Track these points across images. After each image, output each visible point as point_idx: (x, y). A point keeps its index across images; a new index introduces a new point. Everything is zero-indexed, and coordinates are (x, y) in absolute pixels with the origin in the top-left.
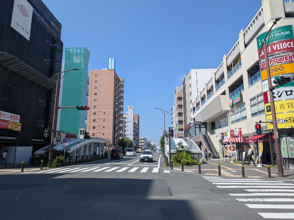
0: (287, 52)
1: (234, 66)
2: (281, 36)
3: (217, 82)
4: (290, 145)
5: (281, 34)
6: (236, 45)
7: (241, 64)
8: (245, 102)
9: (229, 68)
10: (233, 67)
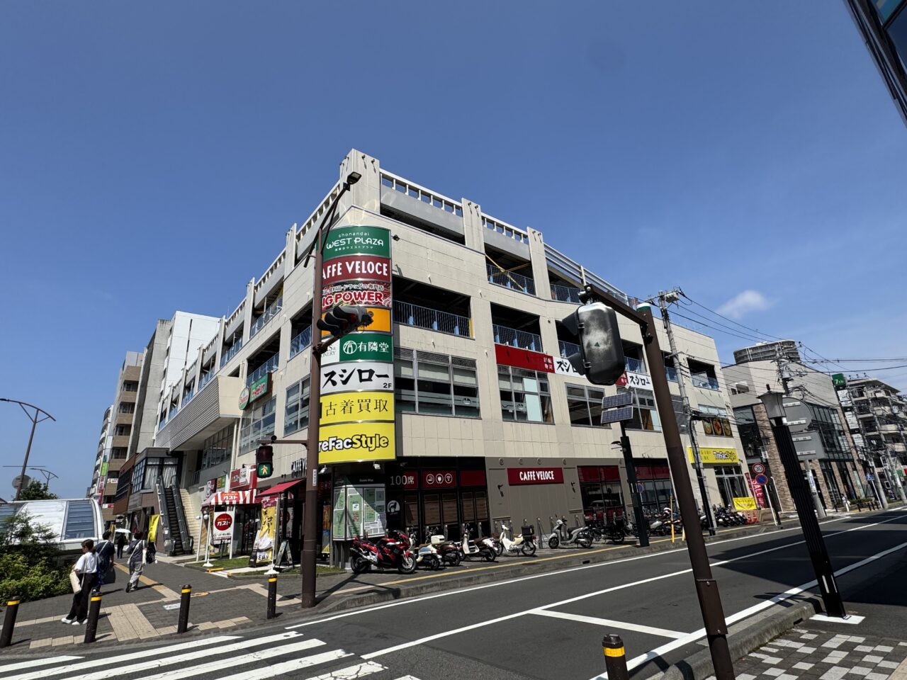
0: (373, 282)
1: (268, 307)
2: (366, 245)
3: (228, 345)
4: (354, 505)
5: (367, 241)
6: (280, 260)
7: (281, 304)
8: (276, 396)
9: (257, 313)
10: (265, 311)
